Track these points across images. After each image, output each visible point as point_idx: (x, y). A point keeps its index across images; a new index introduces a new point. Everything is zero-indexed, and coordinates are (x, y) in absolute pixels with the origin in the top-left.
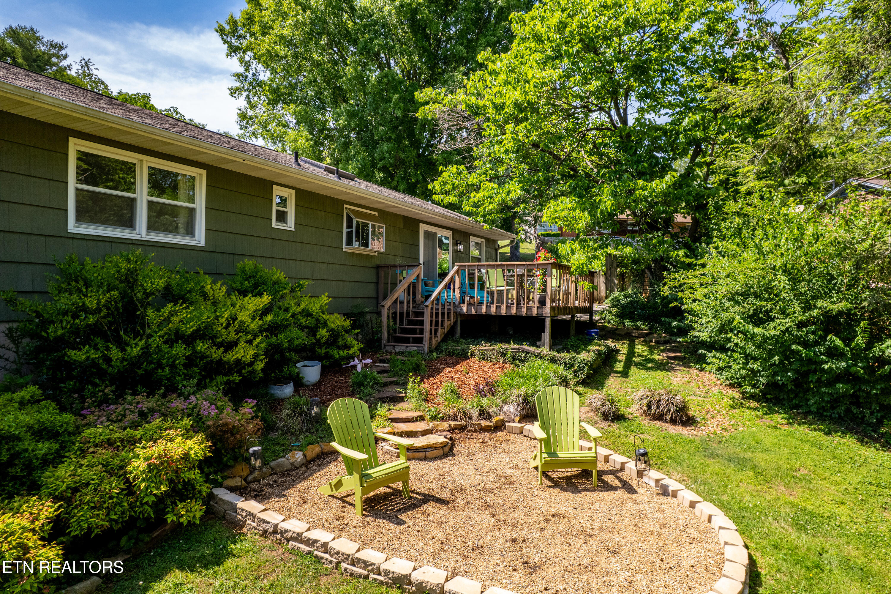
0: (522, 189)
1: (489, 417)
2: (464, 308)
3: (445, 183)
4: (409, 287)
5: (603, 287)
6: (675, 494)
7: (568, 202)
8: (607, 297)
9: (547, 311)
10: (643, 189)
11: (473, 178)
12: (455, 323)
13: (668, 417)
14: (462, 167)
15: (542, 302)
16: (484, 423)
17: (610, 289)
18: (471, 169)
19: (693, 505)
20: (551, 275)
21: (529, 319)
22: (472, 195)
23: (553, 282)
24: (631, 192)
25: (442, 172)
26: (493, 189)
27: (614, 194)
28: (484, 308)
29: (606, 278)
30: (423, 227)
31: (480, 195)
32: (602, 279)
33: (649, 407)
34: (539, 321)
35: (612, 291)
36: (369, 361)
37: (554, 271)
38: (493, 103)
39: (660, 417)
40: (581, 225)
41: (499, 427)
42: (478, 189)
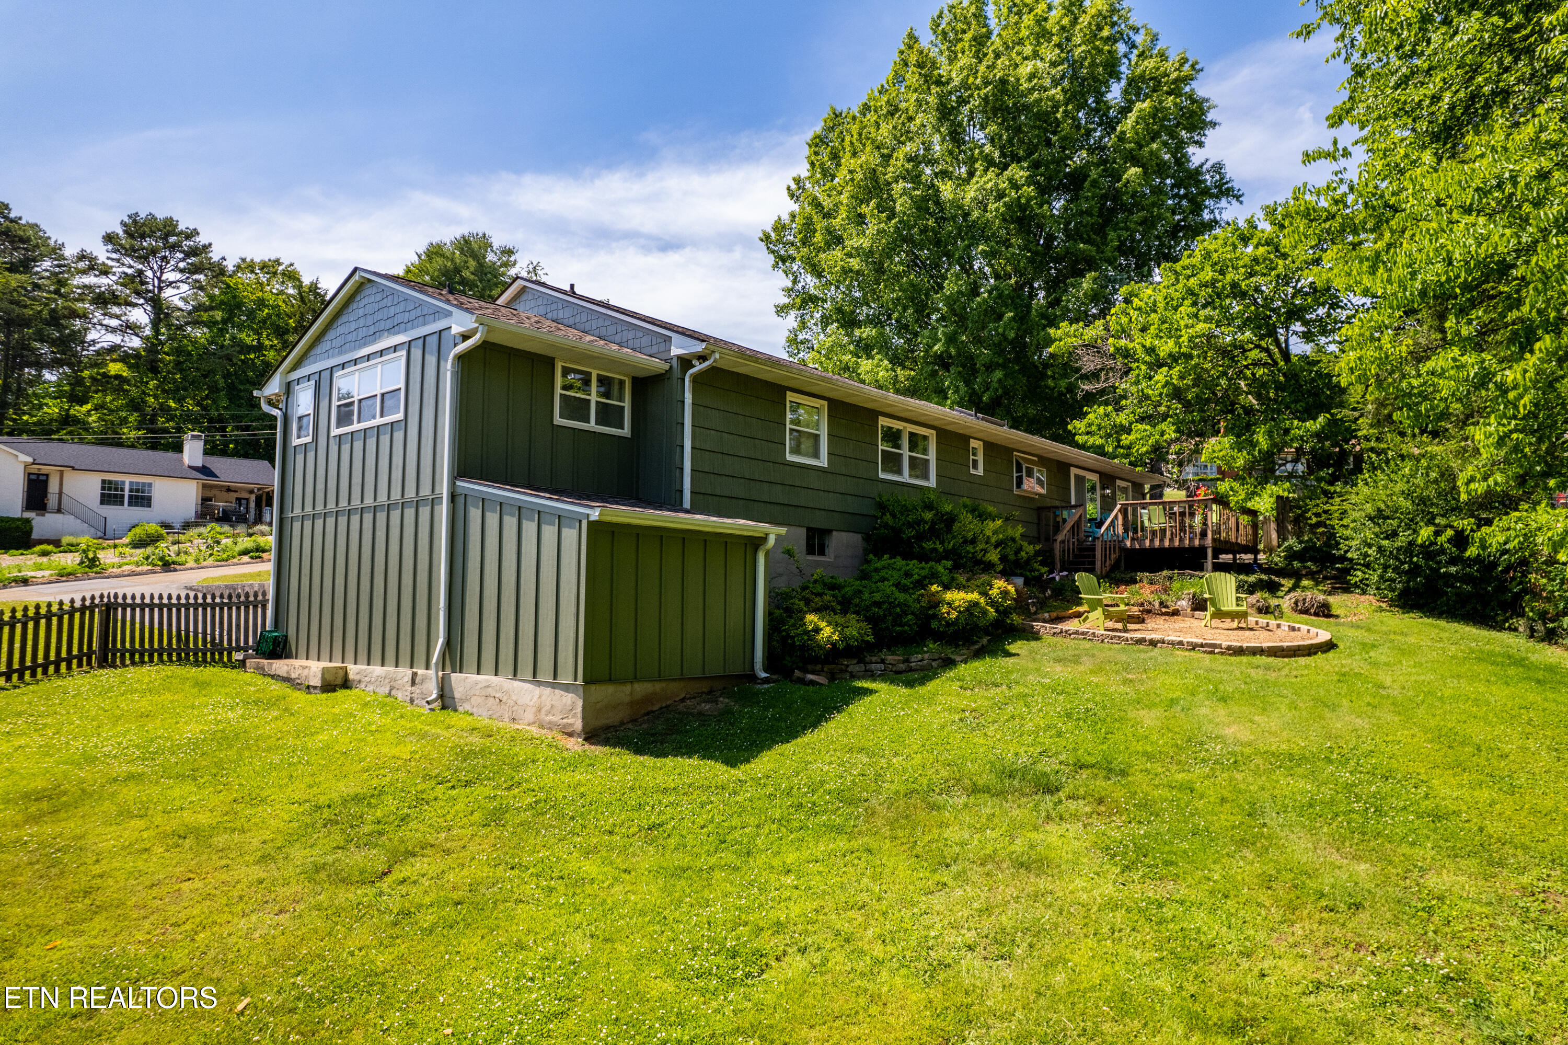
0: (1176, 431)
1: (1167, 607)
2: (1128, 544)
3: (1090, 425)
4: (1073, 526)
5: (1274, 536)
6: (1299, 629)
7: (1227, 441)
8: (1279, 546)
9: (1209, 541)
10: (1298, 428)
11: (1122, 418)
12: (1120, 556)
13: (1312, 611)
14: (1110, 408)
15: (1204, 534)
16: (1164, 610)
17: (1282, 536)
18: (1119, 409)
19: (1308, 631)
20: (1211, 509)
21: (1192, 549)
22: (1123, 437)
23: (1214, 518)
24: (1287, 431)
25: (1087, 413)
26: (1145, 430)
27: (1270, 433)
28: (1147, 543)
29: (1278, 525)
30: (1074, 471)
31: (1131, 437)
32: (1273, 526)
33: (1296, 603)
34: (1202, 550)
35: (1285, 539)
36: (1065, 573)
37: (1214, 507)
38: (1144, 346)
39: (1305, 612)
40: (1240, 462)
41: (1176, 613)
42: (1129, 431)
